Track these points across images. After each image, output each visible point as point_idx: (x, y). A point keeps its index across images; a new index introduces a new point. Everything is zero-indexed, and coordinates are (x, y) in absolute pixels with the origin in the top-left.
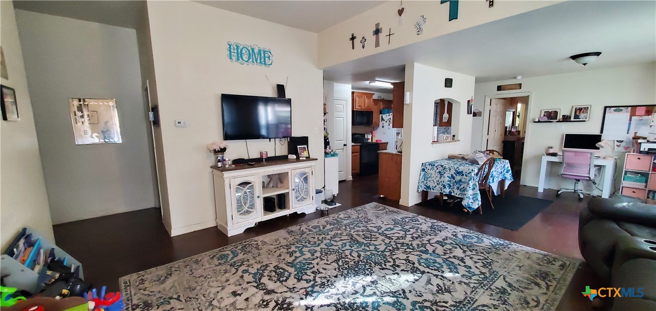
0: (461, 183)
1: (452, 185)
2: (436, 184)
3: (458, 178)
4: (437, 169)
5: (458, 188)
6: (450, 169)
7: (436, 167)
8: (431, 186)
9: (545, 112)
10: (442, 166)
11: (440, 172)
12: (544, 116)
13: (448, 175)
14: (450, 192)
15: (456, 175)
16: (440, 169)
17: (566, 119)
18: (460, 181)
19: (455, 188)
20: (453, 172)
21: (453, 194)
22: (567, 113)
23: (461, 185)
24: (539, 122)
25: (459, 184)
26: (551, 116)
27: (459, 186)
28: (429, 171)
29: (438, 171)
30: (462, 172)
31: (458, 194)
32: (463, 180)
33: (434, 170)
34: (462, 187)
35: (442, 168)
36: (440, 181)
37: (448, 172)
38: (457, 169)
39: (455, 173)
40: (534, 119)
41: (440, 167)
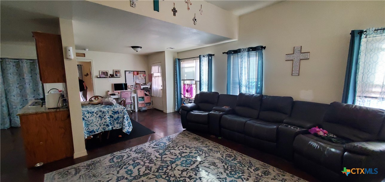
0: (119, 119)
1: (112, 122)
2: (99, 127)
3: (116, 116)
4: (97, 114)
5: (118, 123)
6: (108, 112)
7: (96, 113)
8: (95, 130)
9: (102, 72)
10: (101, 111)
11: (100, 116)
12: (102, 74)
13: (108, 116)
14: (112, 128)
15: (114, 115)
16: (100, 114)
17: (112, 76)
18: (118, 117)
19: (115, 123)
20: (110, 113)
21: (114, 128)
22: (112, 73)
23: (119, 120)
24: (100, 77)
25: (118, 120)
26: (105, 75)
27: (118, 121)
28: (90, 118)
29: (98, 116)
30: (118, 111)
31: (118, 127)
32: (120, 116)
33: (94, 117)
34: (120, 121)
35: (101, 113)
36: (101, 123)
37: (107, 114)
38: (114, 110)
39: (112, 114)
40: (97, 76)
41: (99, 112)
